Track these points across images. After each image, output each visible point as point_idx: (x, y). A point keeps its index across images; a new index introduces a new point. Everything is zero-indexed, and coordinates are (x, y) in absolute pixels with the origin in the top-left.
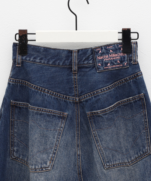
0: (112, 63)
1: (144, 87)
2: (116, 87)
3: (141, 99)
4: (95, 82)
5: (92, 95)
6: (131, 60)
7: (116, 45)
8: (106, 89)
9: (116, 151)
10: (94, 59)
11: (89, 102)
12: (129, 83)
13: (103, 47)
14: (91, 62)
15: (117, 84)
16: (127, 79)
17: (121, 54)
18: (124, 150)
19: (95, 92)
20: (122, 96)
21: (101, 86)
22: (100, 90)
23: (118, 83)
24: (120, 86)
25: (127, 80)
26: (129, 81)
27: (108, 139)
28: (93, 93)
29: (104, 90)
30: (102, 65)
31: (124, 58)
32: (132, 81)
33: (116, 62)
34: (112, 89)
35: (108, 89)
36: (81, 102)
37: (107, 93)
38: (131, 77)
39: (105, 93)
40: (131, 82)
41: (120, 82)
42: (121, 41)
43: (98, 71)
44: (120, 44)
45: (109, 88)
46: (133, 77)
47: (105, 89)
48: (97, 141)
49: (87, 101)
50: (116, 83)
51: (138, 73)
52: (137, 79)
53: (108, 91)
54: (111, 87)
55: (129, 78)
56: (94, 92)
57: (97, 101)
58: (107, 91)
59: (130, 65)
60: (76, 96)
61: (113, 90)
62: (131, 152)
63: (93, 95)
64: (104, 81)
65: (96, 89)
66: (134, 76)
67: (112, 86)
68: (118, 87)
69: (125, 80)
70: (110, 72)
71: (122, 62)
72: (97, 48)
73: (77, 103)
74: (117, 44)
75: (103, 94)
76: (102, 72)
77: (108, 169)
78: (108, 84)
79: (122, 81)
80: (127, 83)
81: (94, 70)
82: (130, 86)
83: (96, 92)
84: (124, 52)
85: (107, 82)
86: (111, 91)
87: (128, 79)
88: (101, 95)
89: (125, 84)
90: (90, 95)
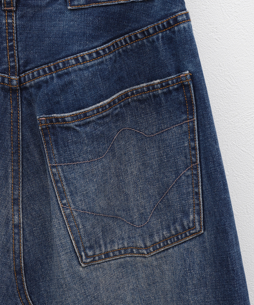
1: (194, 54)
2: (119, 53)
3: (183, 87)
4: (62, 37)
5: (53, 70)
8: (90, 55)
9: (115, 218)
11: (44, 90)
12: (153, 41)
15: (121, 43)
16: (148, 31)
18: (136, 216)
19: (61, 64)
20: (135, 76)
21: (76, 48)
22: (74, 58)
23: (125, 40)
24: (131, 50)
25: (149, 34)
26: (155, 37)
27: (92, 188)
28: (55, 67)
29: (83, 57)
32: (162, 37)
34: (107, 57)
35: (94, 55)
36: (24, 89)
37: (92, 66)
38: (158, 27)
39: (87, 68)
40: (158, 39)
41: (130, 38)
43: (69, 8)
45: (97, 53)
46: (163, 25)
47: (87, 57)
48: (62, 193)
49: (38, 86)
50: (120, 41)
51: (177, 14)
52: (174, 32)
53: (96, 62)
54: (104, 50)
55: (154, 28)
56: (58, 64)
57: (64, 88)
58: (93, 63)
60: (11, 70)
61: (111, 58)
62: (154, 222)
63: (56, 70)
64: (84, 34)
65: (63, 54)
66: (168, 23)
67: (109, 48)
68: (124, 51)
69: (143, 33)
70: (102, 9)
73: (14, 91)
75: (80, 69)
76: (82, 9)
77: (88, 265)
78: (96, 44)
79: (136, 36)
80: (148, 41)
81: (60, 4)
82: (156, 49)
83: (64, 63)
85: (94, 38)
86: (102, 62)
87: (151, 31)
88: (75, 71)
89: (143, 45)
90: (48, 72)
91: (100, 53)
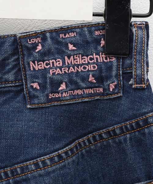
0: (73, 84)
2: (82, 154)
4: (20, 139)
5: (10, 175)
6: (128, 76)
7: (86, 29)
8: (51, 159)
10: (20, 69)
12: (120, 142)
13: (48, 35)
14: (11, 76)
15: (85, 143)
16: (114, 131)
17: (101, 58)
19: (18, 170)
20: (98, 178)
21: (36, 151)
22: (34, 163)
23: (89, 140)
24: (95, 151)
25: (115, 134)
26: (122, 138)
28: (12, 172)
29: (44, 162)
30: (43, 87)
31: (109, 68)
32: (131, 139)
33: (85, 79)
34: (70, 160)
35: (56, 159)
37: (54, 171)
38: (126, 127)
39: (49, 173)
40: (125, 140)
41: (94, 137)
42: (101, 20)
43: (29, 106)
44: (97, 26)
45: (59, 156)
46: (132, 126)
47: (48, 162)
50: (84, 141)
51: (147, 115)
52: (144, 134)
53: (58, 166)
54: (66, 153)
55: (121, 128)
56: (16, 169)
58: (54, 167)
59: (126, 89)
61: (73, 161)
63: (13, 176)
64: (45, 135)
65: (22, 158)
66: (137, 123)
67: (71, 150)
68: (87, 152)
69: (108, 133)
70: (64, 108)
71: (101, 79)
72: (29, 36)
74: (91, 27)
75: (40, 175)
76: (42, 108)
78: (57, 146)
79: (100, 135)
80: (114, 142)
81: (18, 102)
82: (123, 151)
83: (22, 169)
84: (108, 52)
86: (65, 166)
87: (118, 131)
88: (35, 177)
89: (108, 145)
90: (4, 177)
91: (62, 157)
